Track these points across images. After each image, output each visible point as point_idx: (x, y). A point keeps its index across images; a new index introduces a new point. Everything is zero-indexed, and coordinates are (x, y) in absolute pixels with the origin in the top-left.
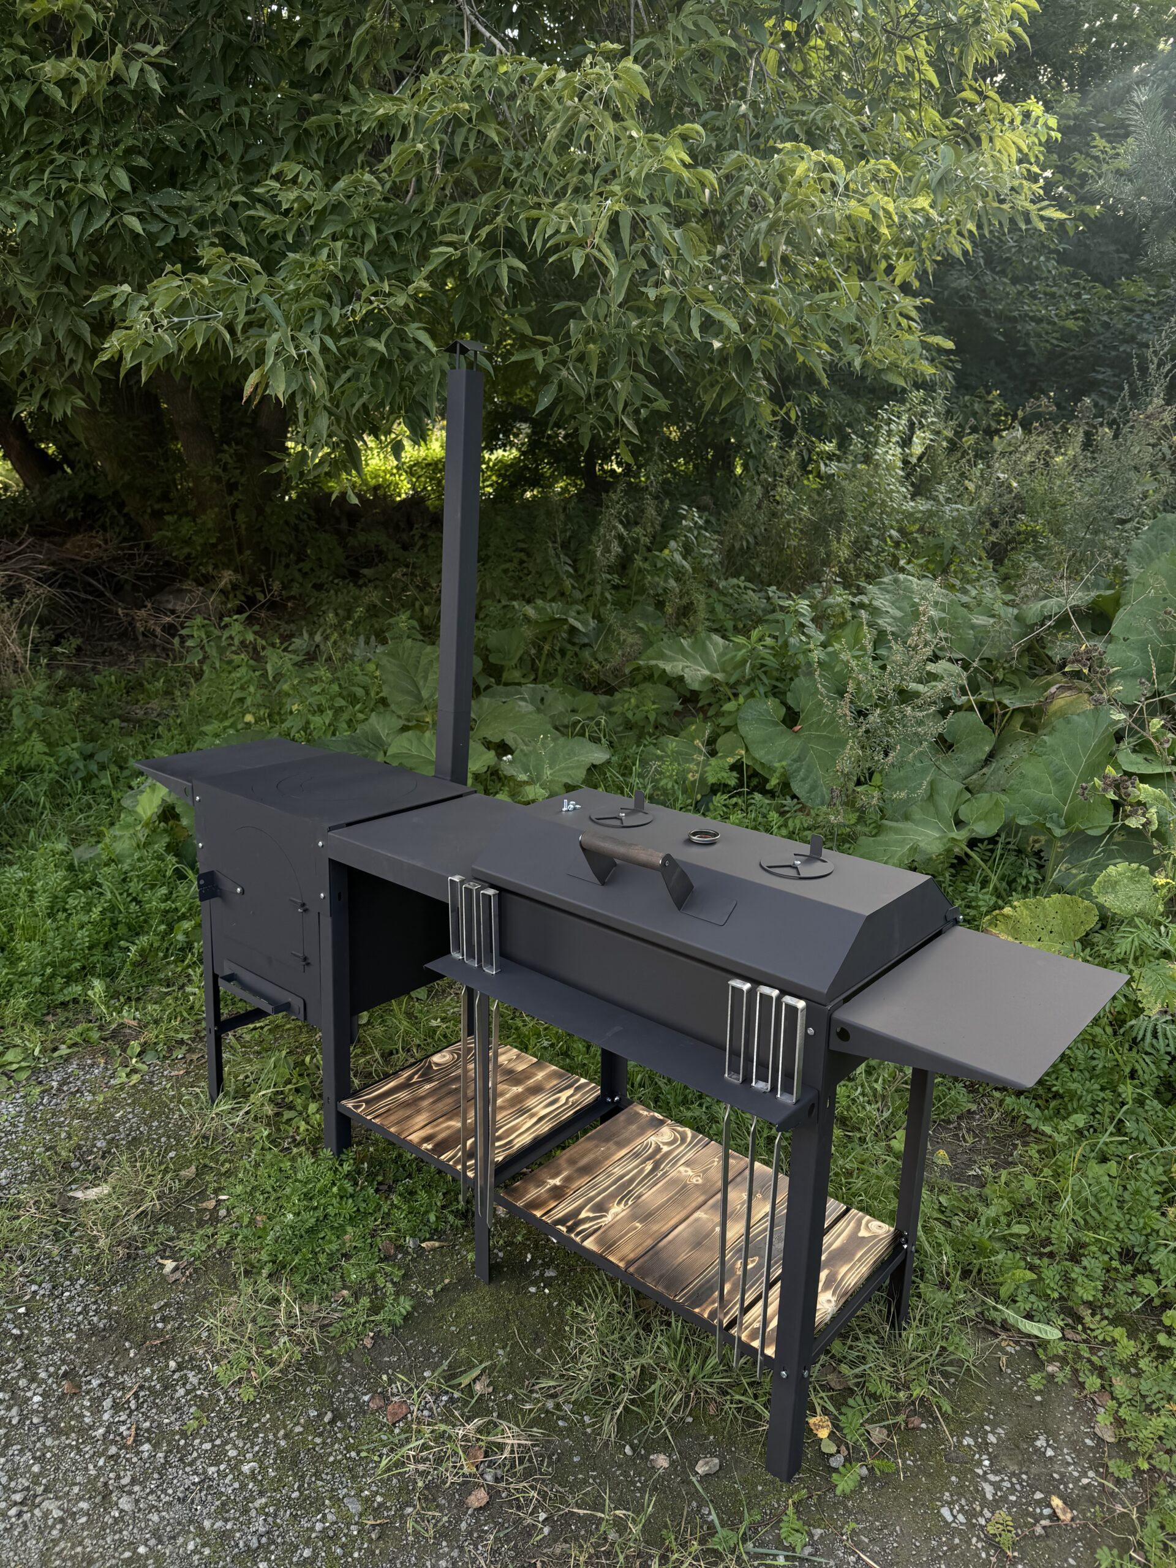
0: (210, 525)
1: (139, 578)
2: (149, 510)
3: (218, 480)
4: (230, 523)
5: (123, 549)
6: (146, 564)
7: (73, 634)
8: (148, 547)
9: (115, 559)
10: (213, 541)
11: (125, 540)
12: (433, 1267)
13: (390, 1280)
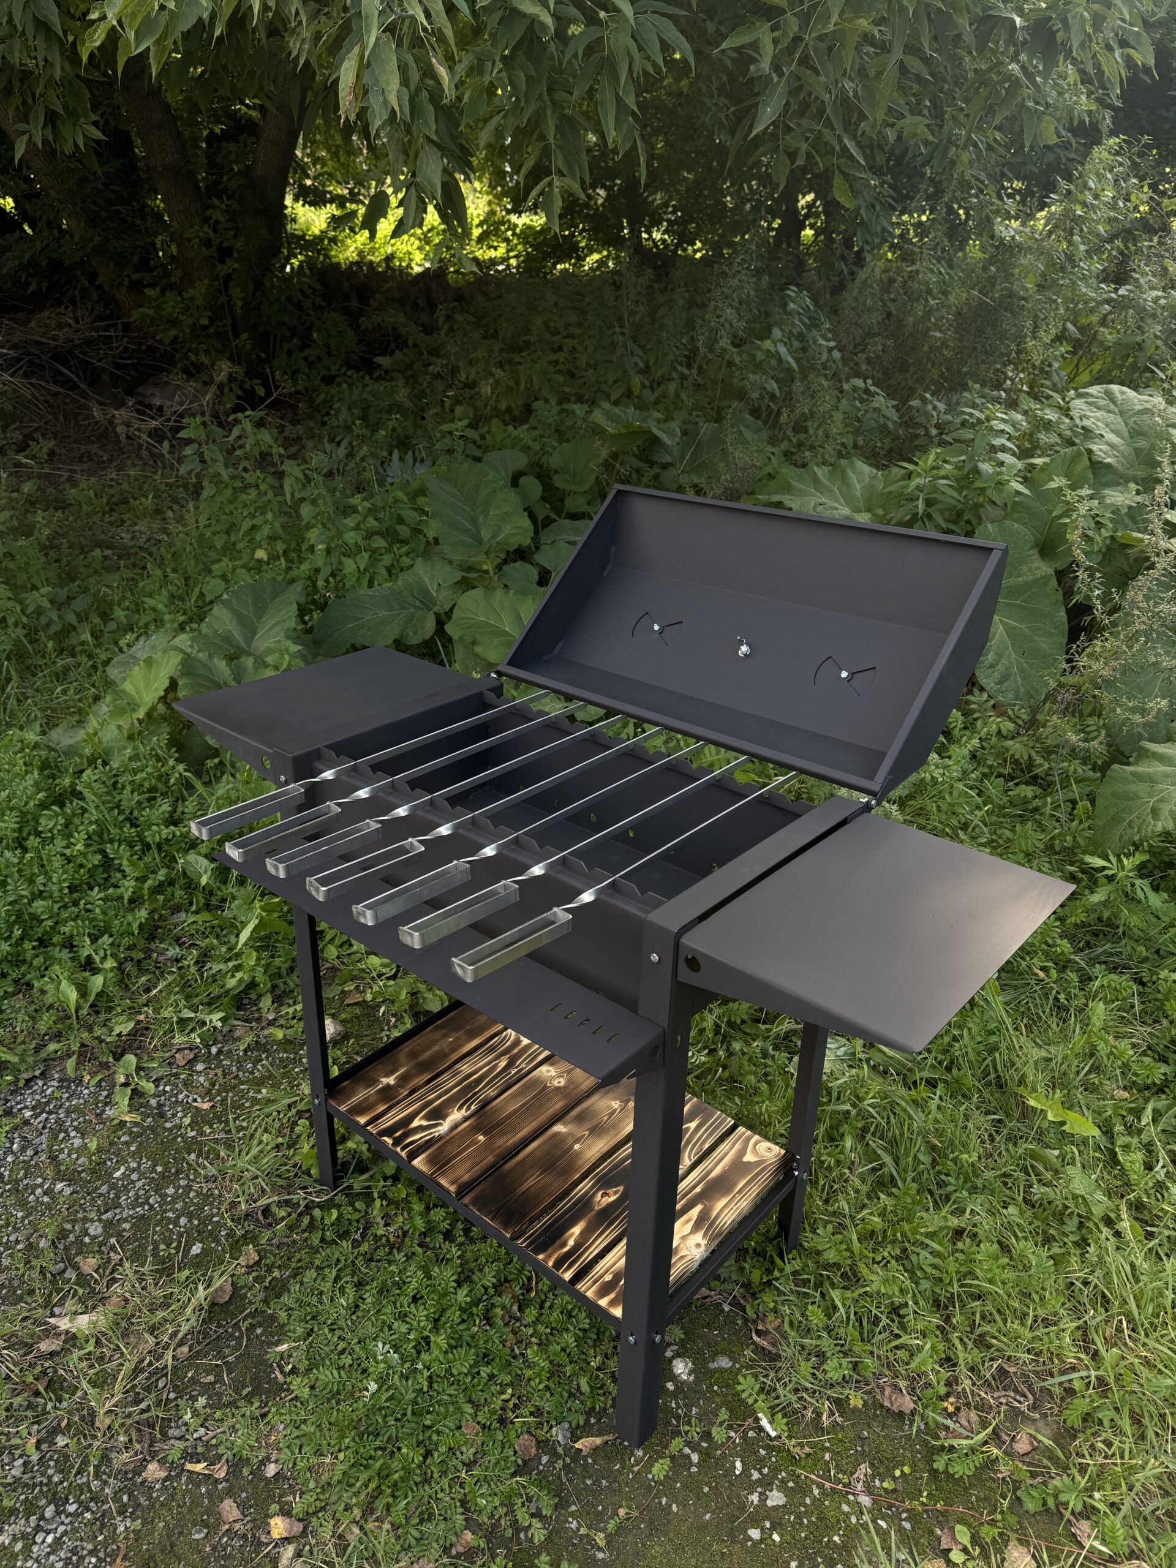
0: (200, 302)
1: (118, 366)
2: (126, 282)
3: (208, 243)
4: (223, 299)
5: (97, 330)
6: (126, 349)
7: (44, 436)
8: (127, 327)
9: (89, 342)
10: (205, 322)
11: (99, 318)
12: (597, 1482)
13: (537, 1515)
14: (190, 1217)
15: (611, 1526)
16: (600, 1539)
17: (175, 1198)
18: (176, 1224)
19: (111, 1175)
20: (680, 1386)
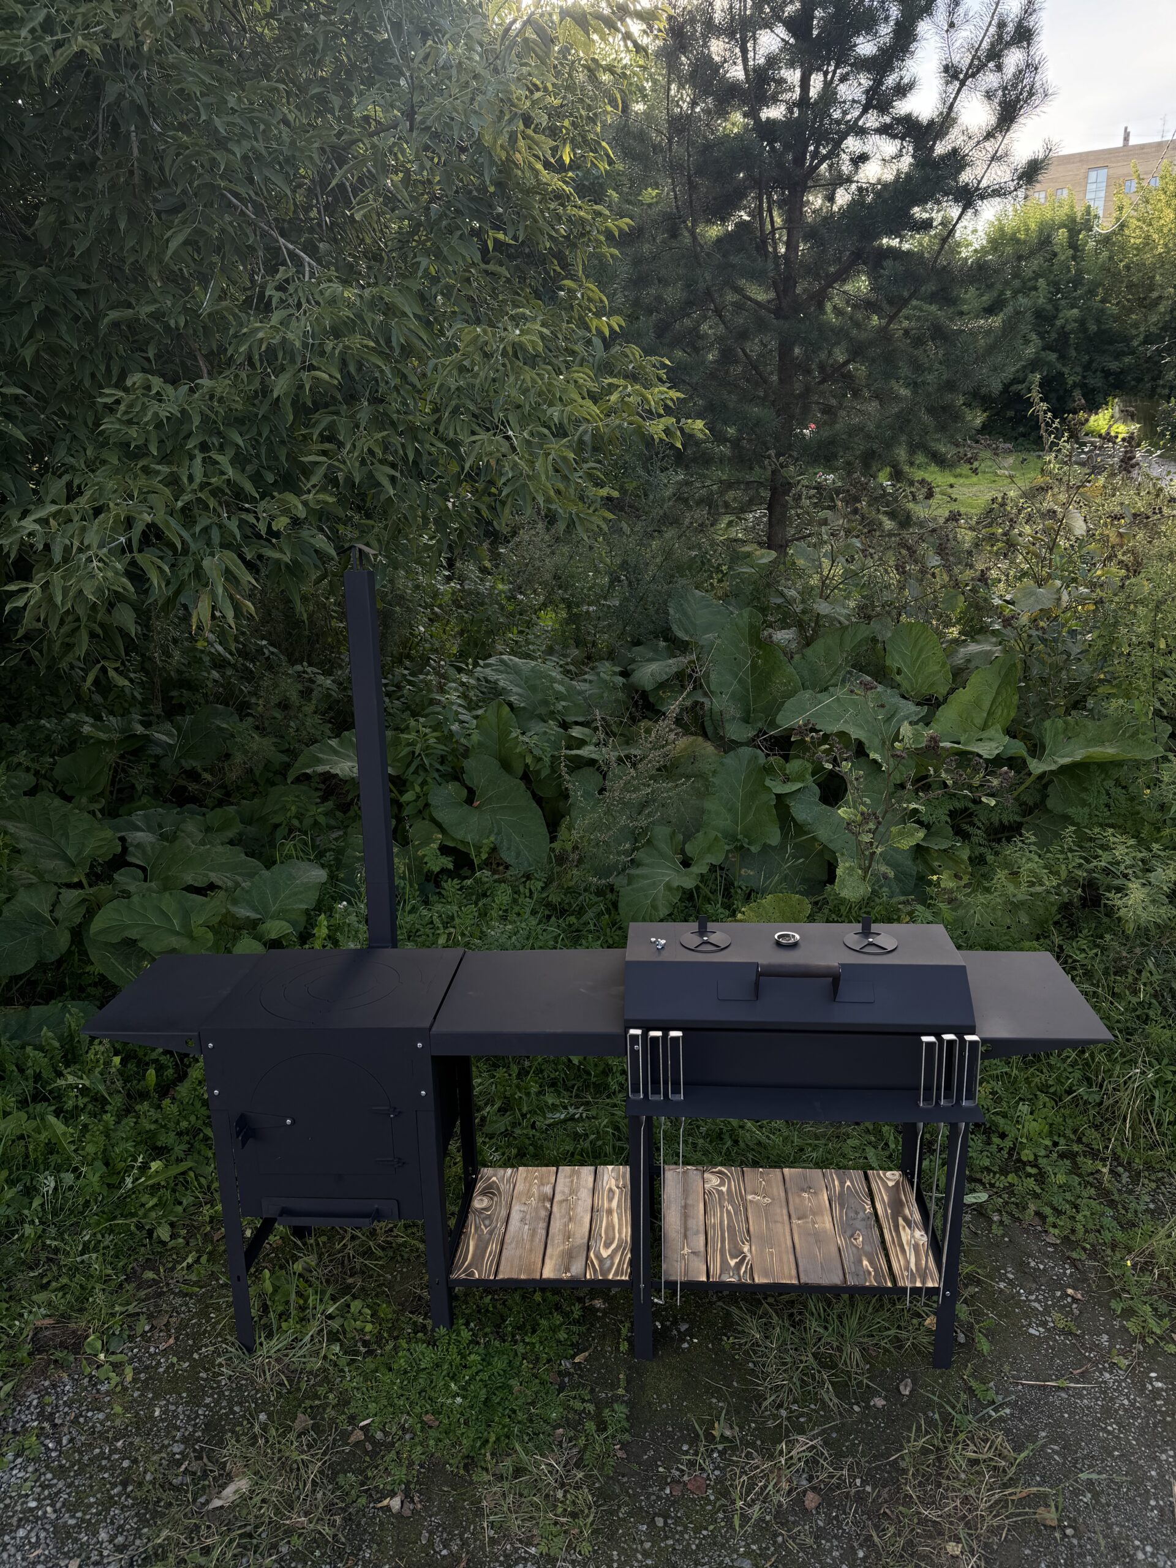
12: (599, 1373)
13: (584, 1401)
14: (240, 1404)
15: (623, 1384)
16: (621, 1391)
17: (217, 1402)
18: (234, 1413)
19: (152, 1417)
20: (604, 1311)
